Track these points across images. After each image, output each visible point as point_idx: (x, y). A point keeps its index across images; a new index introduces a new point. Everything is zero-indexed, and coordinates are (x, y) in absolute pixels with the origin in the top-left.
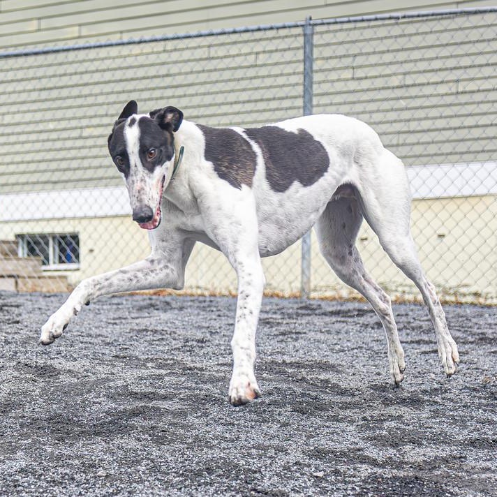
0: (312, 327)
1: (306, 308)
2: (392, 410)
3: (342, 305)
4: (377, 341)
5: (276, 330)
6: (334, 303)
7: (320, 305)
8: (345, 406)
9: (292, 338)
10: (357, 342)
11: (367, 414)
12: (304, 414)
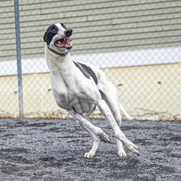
0: (20, 132)
1: (20, 123)
2: (48, 169)
3: (37, 121)
4: (49, 137)
5: (3, 134)
6: (34, 120)
7: (27, 121)
8: (27, 169)
9: (9, 137)
10: (39, 138)
11: (36, 172)
12: (7, 173)
